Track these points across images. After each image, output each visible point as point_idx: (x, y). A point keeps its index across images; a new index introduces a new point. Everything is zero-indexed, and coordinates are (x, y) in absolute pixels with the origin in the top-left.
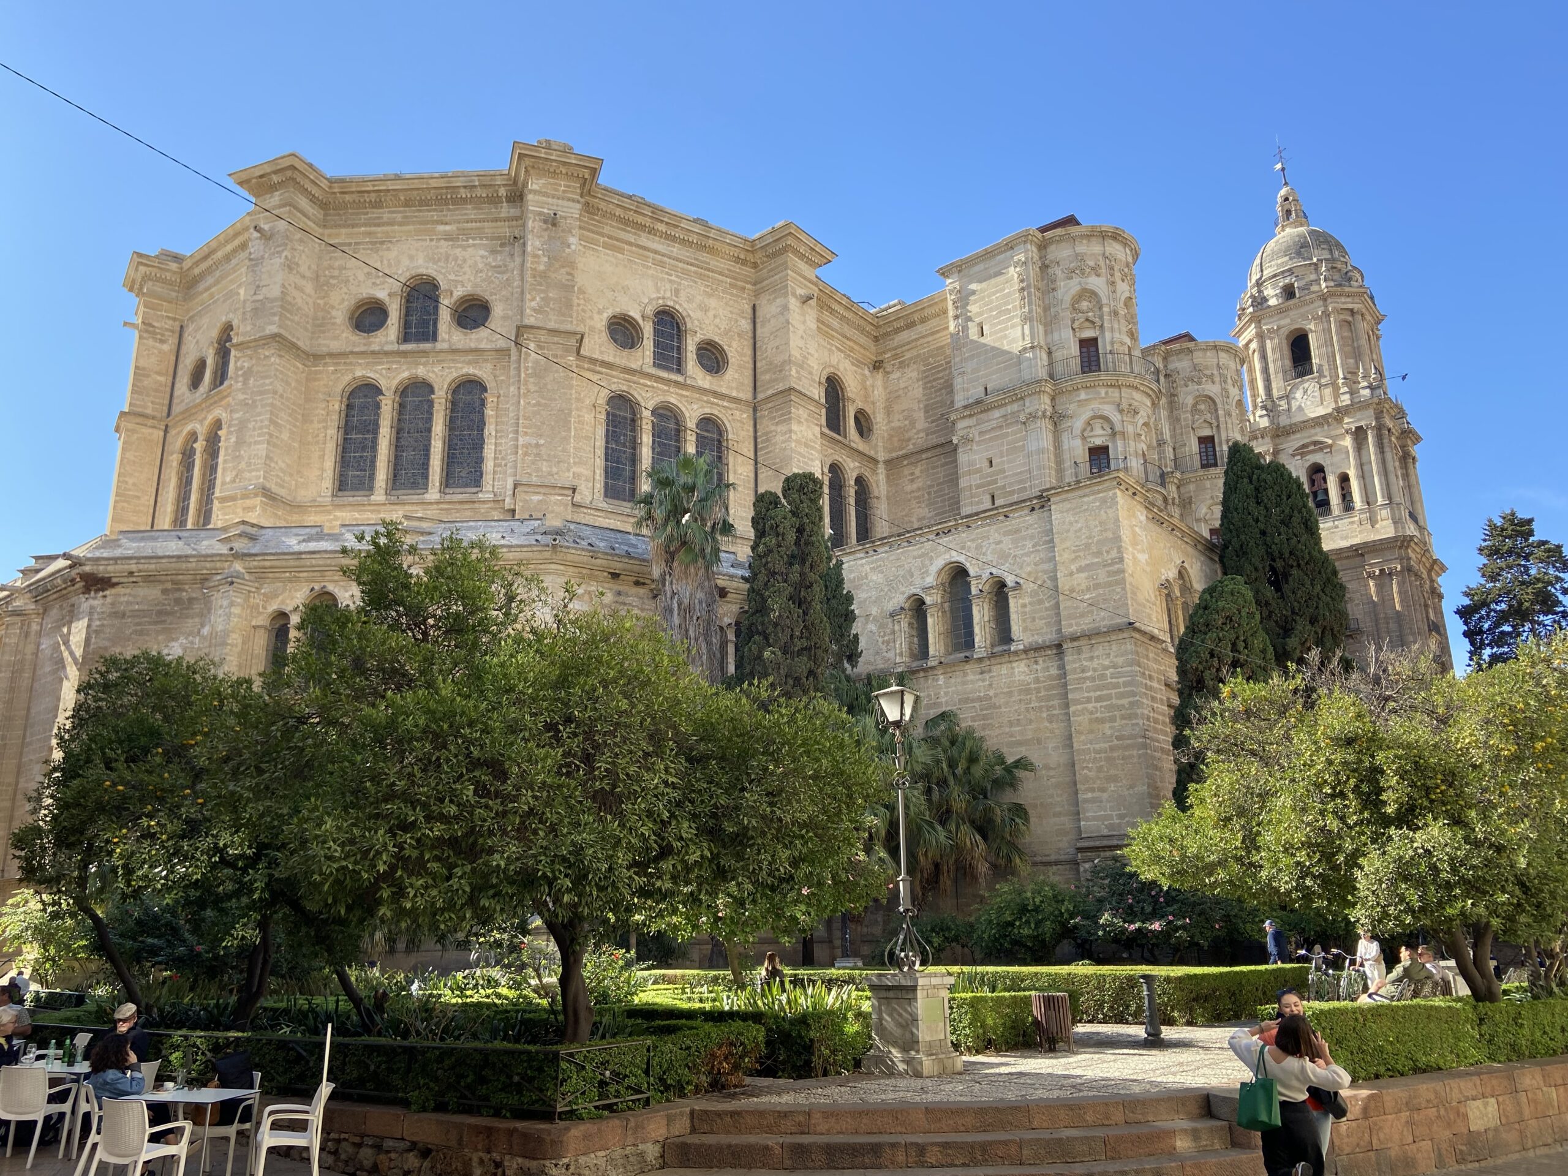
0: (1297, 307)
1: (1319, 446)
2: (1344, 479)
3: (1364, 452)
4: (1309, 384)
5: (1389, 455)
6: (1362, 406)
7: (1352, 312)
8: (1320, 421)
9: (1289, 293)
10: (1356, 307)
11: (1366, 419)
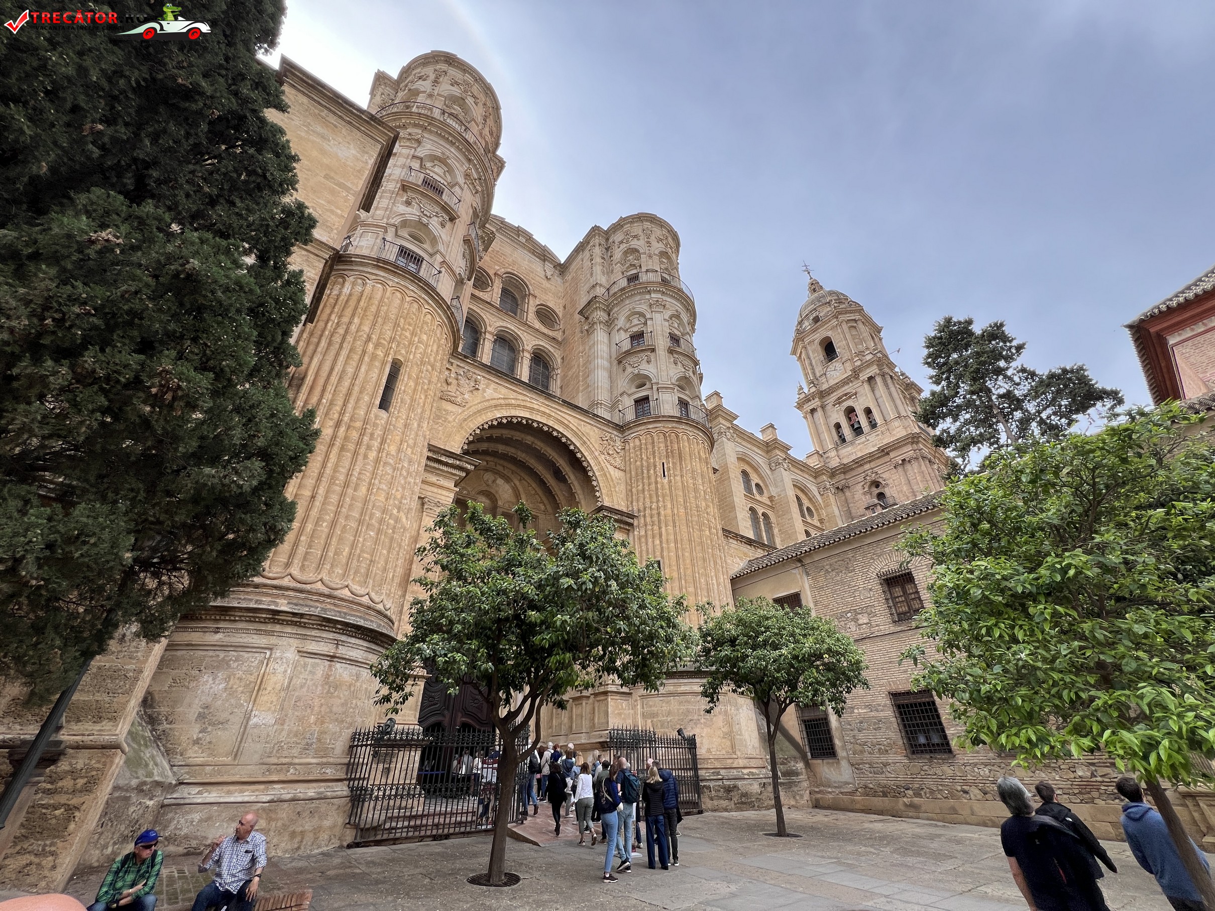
0: (821, 326)
1: (848, 396)
2: (868, 411)
3: (876, 392)
4: (836, 364)
5: (893, 389)
6: (869, 364)
7: (855, 321)
8: (846, 382)
9: (816, 320)
10: (857, 318)
11: (873, 370)
